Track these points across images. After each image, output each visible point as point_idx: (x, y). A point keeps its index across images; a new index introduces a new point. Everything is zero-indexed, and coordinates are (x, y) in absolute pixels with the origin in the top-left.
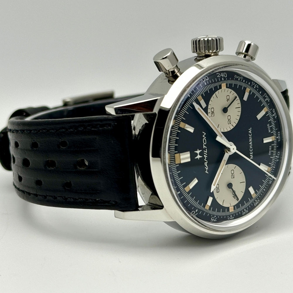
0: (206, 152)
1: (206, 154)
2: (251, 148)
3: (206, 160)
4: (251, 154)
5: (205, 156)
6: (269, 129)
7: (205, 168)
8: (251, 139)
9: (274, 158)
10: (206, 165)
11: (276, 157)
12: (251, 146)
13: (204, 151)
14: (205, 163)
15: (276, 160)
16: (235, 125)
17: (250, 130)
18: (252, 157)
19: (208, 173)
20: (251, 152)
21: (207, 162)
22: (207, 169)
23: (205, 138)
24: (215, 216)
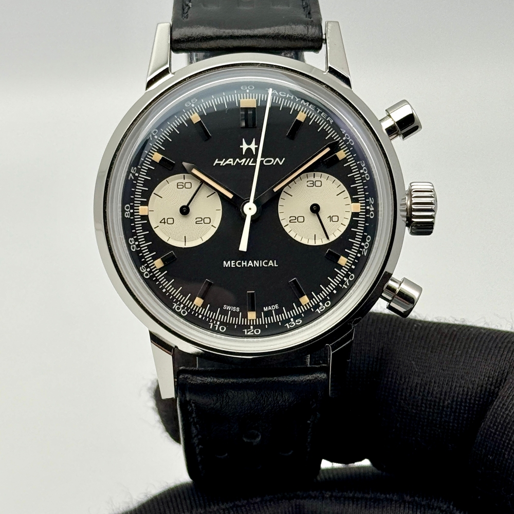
0: (250, 164)
1: (246, 164)
2: (243, 264)
3: (238, 161)
4: (232, 264)
5: (244, 160)
6: (270, 307)
7: (224, 160)
8: (258, 265)
9: (216, 319)
10: (227, 162)
11: (218, 323)
12: (246, 264)
13: (252, 159)
14: (232, 160)
15: (213, 322)
16: (287, 229)
17: (274, 265)
18: (227, 266)
19: (214, 165)
20: (235, 265)
21: (233, 163)
22: (222, 162)
23: (274, 164)
24: (137, 175)
